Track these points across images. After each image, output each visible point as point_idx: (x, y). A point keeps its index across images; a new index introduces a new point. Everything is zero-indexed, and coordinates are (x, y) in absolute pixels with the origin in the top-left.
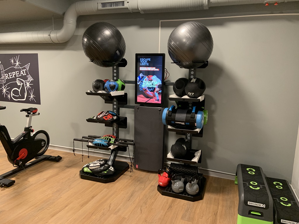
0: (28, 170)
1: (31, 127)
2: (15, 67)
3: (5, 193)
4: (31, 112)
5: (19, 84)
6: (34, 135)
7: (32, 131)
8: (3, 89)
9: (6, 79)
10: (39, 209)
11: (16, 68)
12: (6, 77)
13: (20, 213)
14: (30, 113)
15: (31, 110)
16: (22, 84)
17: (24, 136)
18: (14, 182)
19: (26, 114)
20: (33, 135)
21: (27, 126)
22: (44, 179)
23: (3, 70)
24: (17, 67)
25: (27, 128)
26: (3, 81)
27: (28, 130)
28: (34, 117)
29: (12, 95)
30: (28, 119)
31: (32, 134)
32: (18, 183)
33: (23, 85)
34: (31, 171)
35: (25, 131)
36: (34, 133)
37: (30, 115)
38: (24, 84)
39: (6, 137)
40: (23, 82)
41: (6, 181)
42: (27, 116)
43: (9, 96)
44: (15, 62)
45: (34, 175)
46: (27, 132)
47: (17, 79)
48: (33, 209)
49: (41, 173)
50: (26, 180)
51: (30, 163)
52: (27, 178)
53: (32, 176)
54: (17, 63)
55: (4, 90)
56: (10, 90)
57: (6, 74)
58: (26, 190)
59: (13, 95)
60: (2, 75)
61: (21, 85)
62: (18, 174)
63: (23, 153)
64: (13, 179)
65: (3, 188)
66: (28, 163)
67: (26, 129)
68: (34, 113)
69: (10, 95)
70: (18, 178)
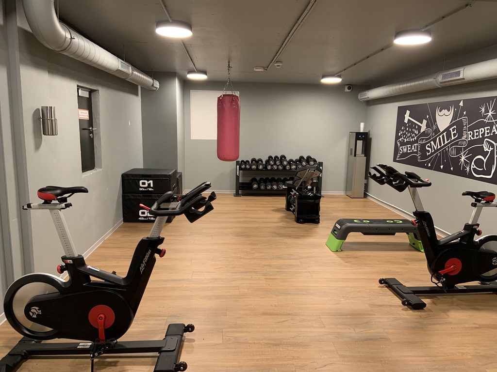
0: (456, 298)
1: (478, 225)
2: (485, 120)
3: (404, 315)
4: (481, 199)
5: (486, 149)
6: (481, 241)
7: (479, 233)
8: (461, 156)
9: (469, 139)
10: (437, 367)
11: (487, 121)
12: (469, 136)
13: (406, 356)
14: (479, 201)
15: (482, 196)
16: (491, 149)
17: (462, 237)
18: (424, 305)
19: (473, 201)
20: (479, 241)
21: (470, 223)
22: (475, 324)
23: (466, 125)
24: (489, 120)
25: (470, 225)
26: (464, 143)
27: (471, 230)
28: (486, 210)
29: (472, 167)
30: (475, 210)
31: (477, 239)
32: (430, 311)
33: (493, 151)
34: (461, 300)
35: (464, 229)
36: (482, 237)
37: (478, 204)
38: (494, 149)
39: (428, 231)
40: (493, 146)
41: (414, 299)
42: (474, 205)
43: (468, 169)
44: (487, 111)
45: (462, 309)
46: (467, 232)
47: (486, 139)
48: (427, 361)
49: (475, 311)
50: (445, 311)
51: (465, 286)
52: (448, 310)
53: (457, 309)
54: (490, 113)
55: (463, 158)
56: (470, 159)
57: (469, 132)
58: (436, 327)
59: (475, 167)
60: (464, 133)
61: (490, 151)
62: (438, 297)
63: (453, 266)
64: (426, 301)
65: (406, 307)
66: (460, 286)
67: (467, 227)
68: (487, 202)
69: (470, 168)
70: (434, 303)
